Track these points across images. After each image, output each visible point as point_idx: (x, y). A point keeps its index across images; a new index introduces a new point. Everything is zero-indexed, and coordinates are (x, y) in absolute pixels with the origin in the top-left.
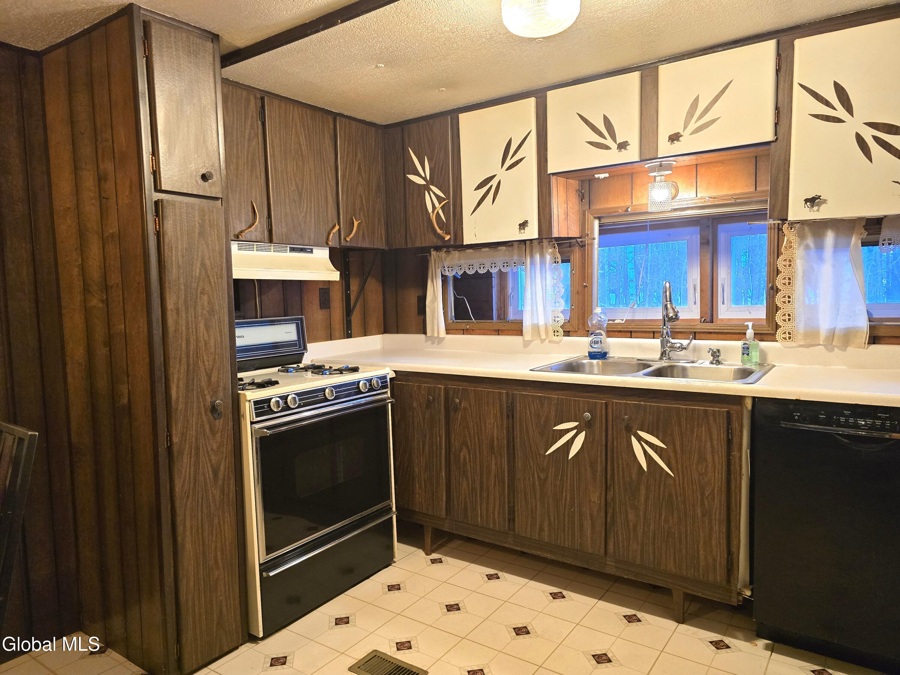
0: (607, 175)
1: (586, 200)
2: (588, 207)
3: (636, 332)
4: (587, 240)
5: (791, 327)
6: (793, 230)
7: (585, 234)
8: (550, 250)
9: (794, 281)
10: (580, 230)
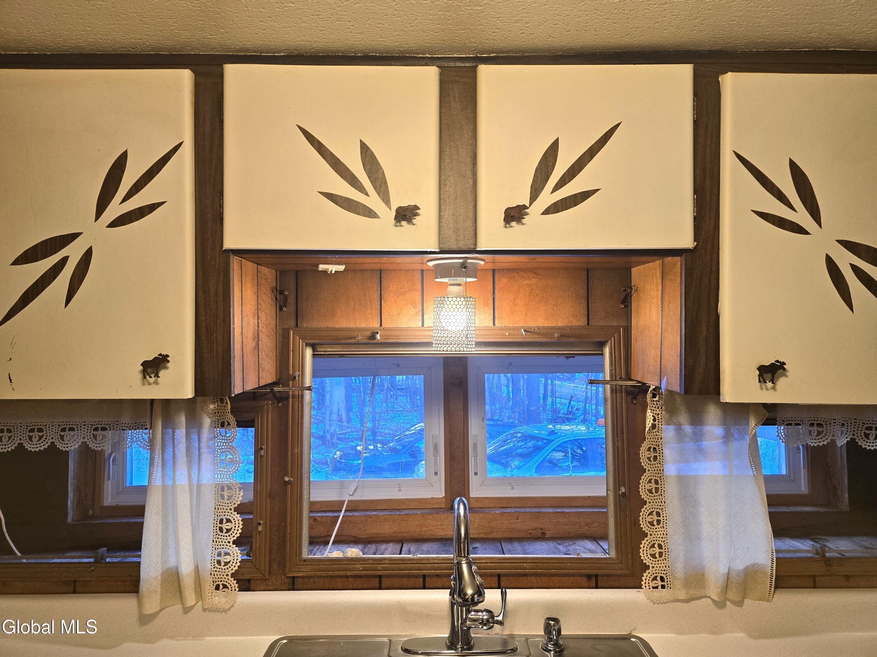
0: (341, 268)
1: (289, 309)
2: (292, 323)
3: (389, 576)
4: (291, 389)
5: (664, 568)
6: (657, 399)
7: (289, 375)
8: (212, 407)
9: (663, 486)
10: (278, 368)
